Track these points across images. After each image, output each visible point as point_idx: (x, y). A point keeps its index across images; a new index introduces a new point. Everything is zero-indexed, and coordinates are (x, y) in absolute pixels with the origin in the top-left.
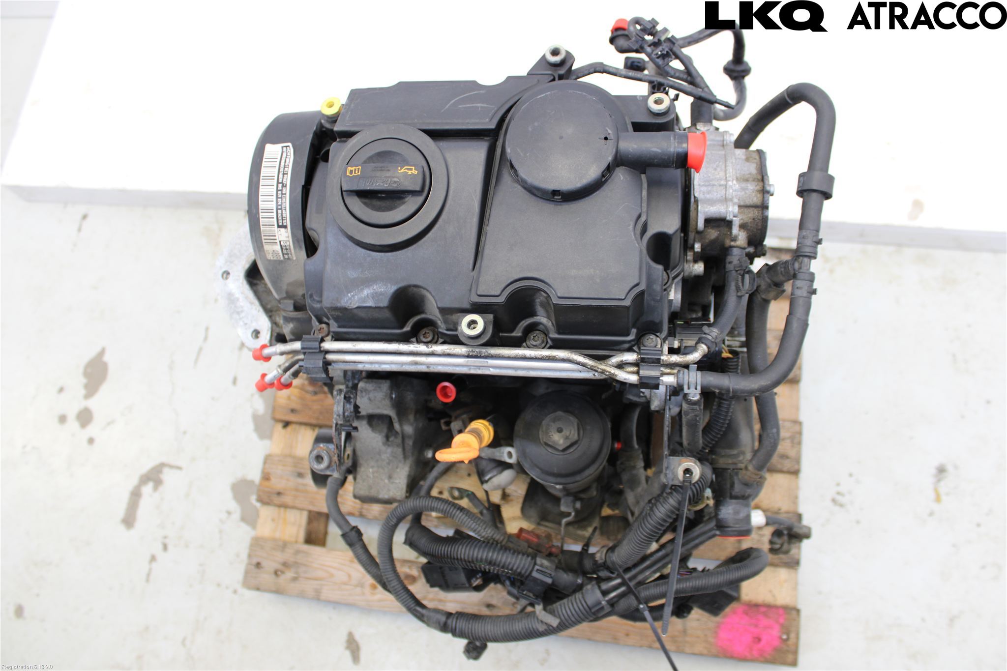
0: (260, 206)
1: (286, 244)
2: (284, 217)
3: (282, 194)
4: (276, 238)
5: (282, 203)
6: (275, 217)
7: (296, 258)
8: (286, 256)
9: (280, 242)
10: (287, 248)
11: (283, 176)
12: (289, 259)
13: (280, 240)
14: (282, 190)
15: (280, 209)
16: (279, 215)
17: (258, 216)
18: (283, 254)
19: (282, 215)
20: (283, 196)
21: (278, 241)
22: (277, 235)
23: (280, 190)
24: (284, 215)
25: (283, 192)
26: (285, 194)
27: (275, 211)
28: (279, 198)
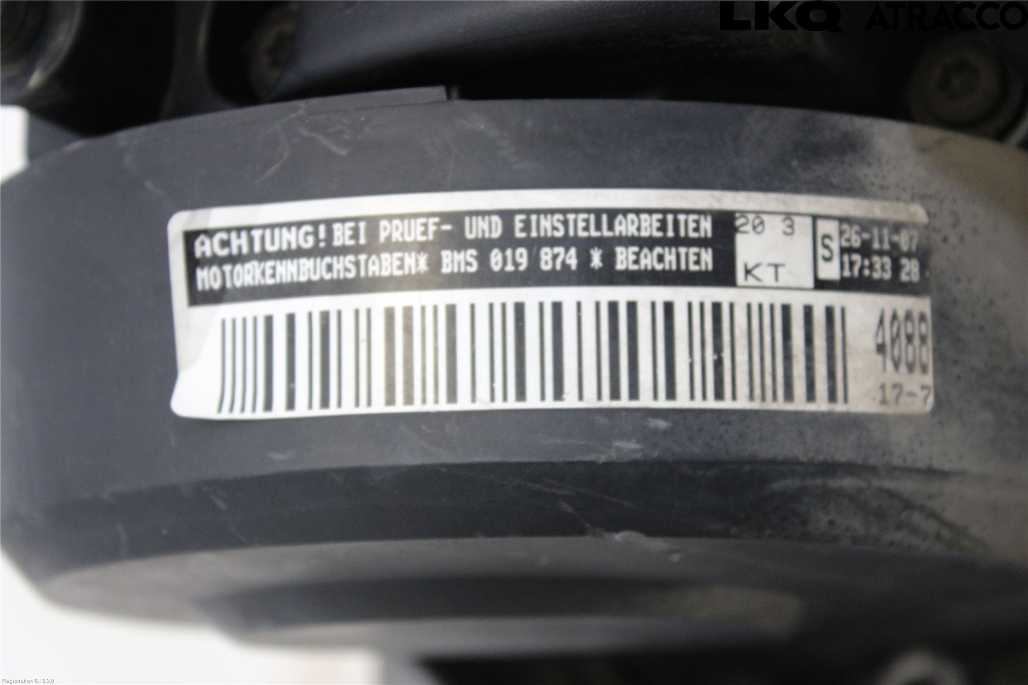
0: (590, 401)
1: (835, 246)
2: (663, 227)
3: (507, 241)
4: (797, 302)
5: (566, 242)
6: (661, 294)
7: (913, 198)
8: (911, 270)
9: (821, 285)
10: (856, 243)
11: (391, 246)
12: (923, 256)
13: (810, 283)
14: (484, 247)
15: (609, 258)
16: (648, 261)
17: (662, 424)
18: (895, 286)
19: (650, 243)
20: (519, 235)
21: (821, 300)
22: (780, 298)
23: (483, 259)
24: (649, 227)
25: (496, 234)
26: (507, 216)
27: (622, 294)
28: (534, 259)
